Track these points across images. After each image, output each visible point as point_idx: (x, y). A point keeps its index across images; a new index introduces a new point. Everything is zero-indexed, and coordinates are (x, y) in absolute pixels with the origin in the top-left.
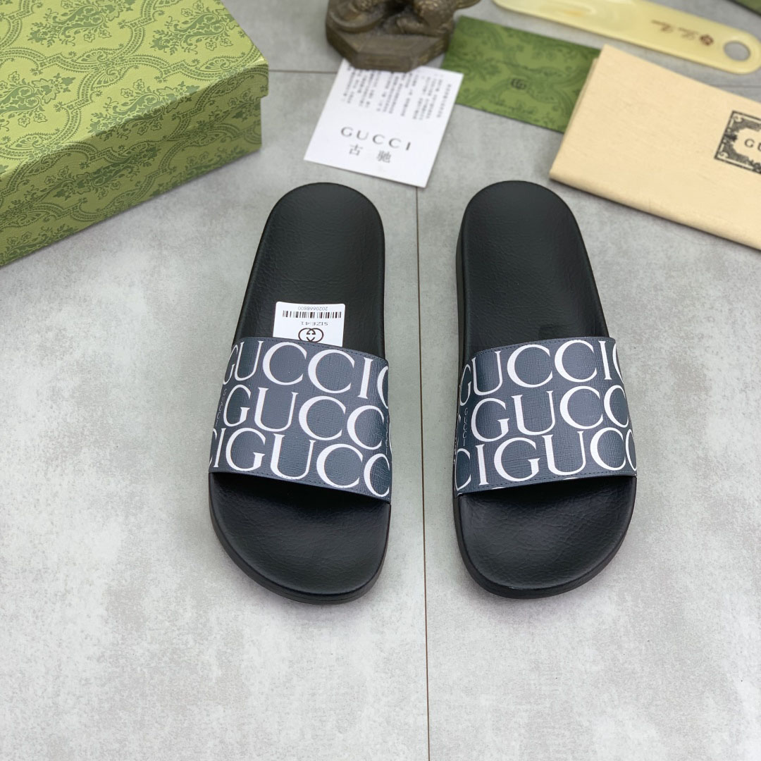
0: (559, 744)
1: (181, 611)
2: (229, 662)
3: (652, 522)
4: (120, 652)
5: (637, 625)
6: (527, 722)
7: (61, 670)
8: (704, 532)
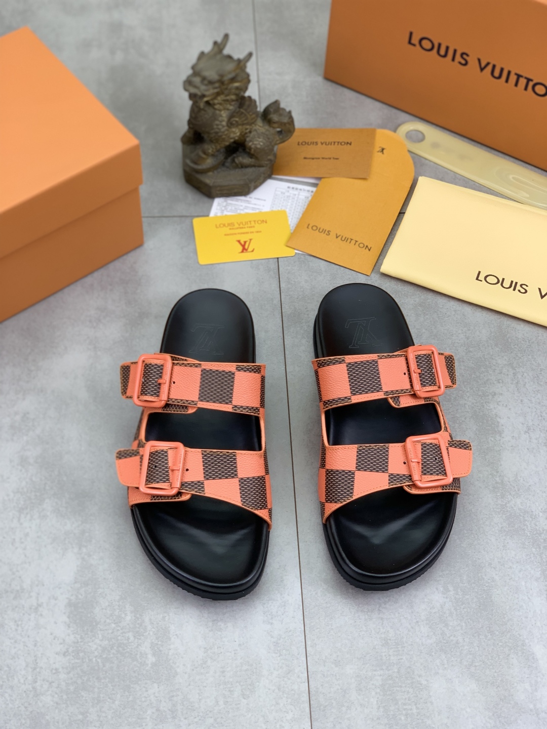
0: (406, 699)
1: (123, 616)
2: (160, 651)
3: (465, 532)
4: (80, 648)
5: (458, 608)
6: (381, 683)
7: (37, 663)
8: (504, 537)
